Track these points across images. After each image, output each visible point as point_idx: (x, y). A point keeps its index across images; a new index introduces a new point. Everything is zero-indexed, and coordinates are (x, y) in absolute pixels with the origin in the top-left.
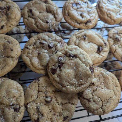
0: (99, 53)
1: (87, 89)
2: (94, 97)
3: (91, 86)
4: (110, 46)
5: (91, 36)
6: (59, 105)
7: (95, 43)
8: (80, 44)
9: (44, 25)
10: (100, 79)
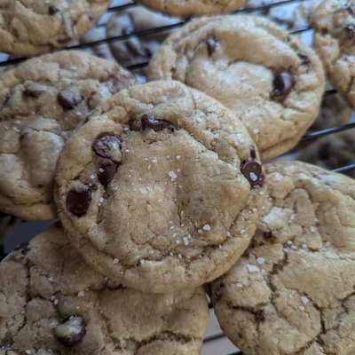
0: (281, 102)
1: (244, 261)
2: (278, 296)
3: (261, 244)
4: (326, 67)
5: (236, 35)
6: (118, 348)
7: (260, 63)
8: (194, 73)
9: (37, 25)
10: (300, 209)
